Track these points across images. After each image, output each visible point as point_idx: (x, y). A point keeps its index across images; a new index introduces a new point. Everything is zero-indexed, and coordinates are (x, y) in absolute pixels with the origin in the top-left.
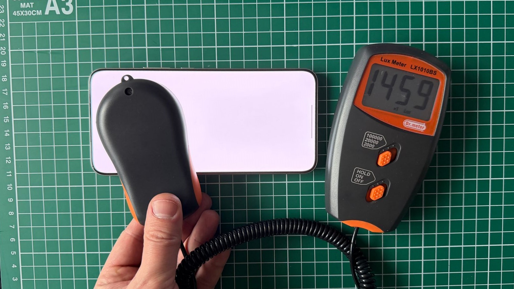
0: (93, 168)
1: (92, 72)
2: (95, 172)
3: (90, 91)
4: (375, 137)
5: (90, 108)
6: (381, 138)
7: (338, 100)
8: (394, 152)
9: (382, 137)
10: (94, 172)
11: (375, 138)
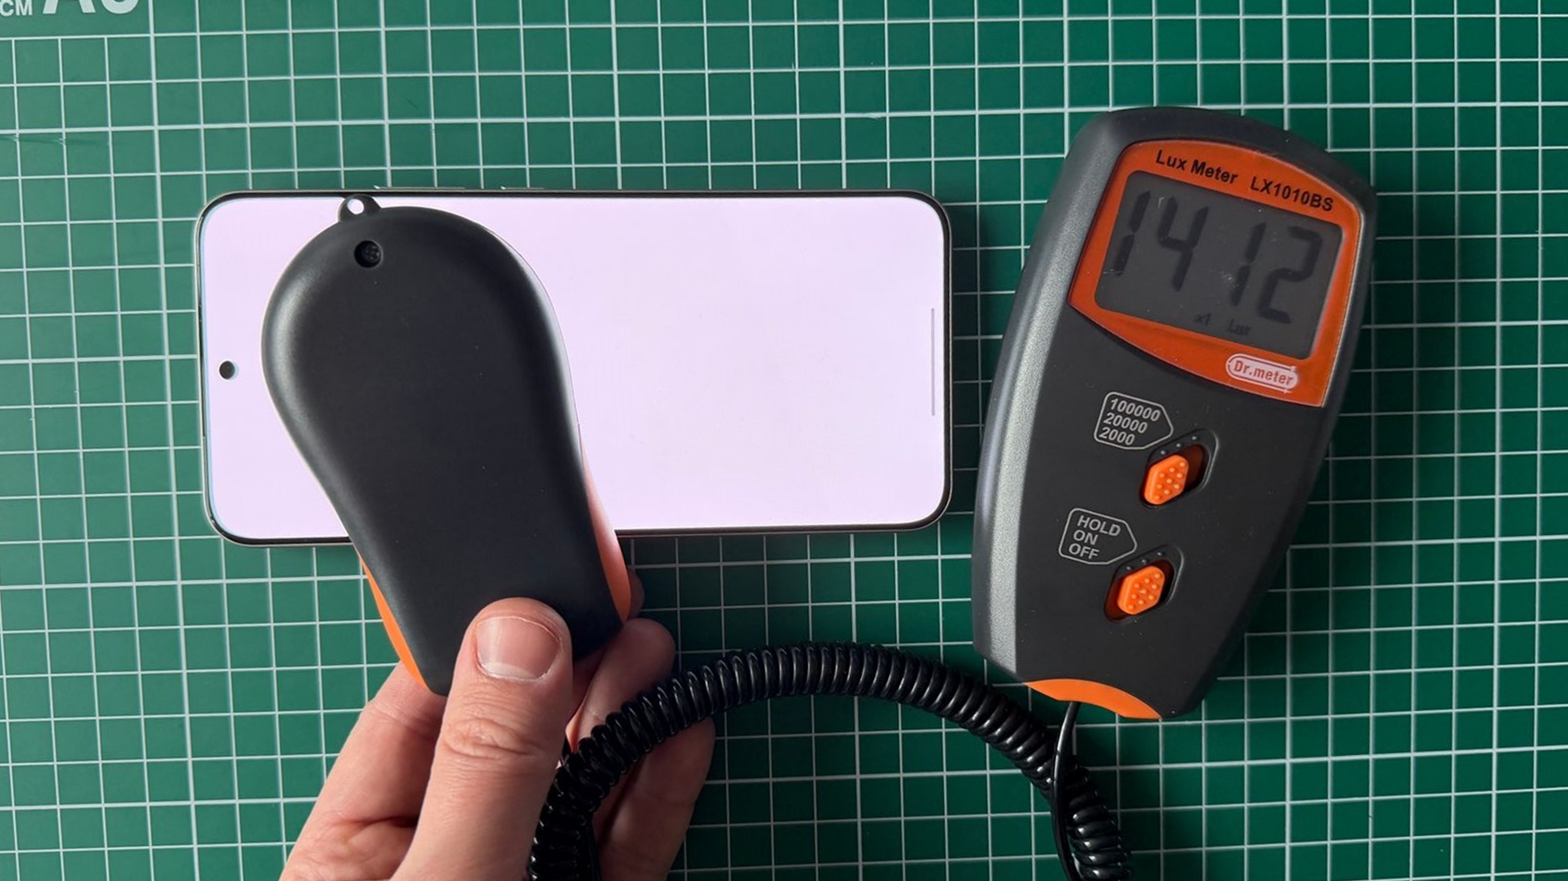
0: (211, 523)
1: (206, 205)
2: (219, 536)
3: (199, 266)
4: (1135, 410)
5: (200, 324)
6: (1156, 414)
7: (1013, 292)
8: (1198, 458)
9: (1160, 409)
10: (217, 534)
11: (1138, 413)
